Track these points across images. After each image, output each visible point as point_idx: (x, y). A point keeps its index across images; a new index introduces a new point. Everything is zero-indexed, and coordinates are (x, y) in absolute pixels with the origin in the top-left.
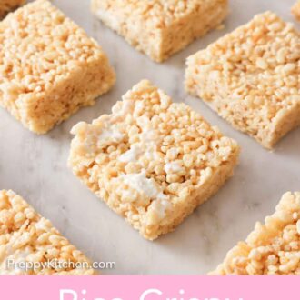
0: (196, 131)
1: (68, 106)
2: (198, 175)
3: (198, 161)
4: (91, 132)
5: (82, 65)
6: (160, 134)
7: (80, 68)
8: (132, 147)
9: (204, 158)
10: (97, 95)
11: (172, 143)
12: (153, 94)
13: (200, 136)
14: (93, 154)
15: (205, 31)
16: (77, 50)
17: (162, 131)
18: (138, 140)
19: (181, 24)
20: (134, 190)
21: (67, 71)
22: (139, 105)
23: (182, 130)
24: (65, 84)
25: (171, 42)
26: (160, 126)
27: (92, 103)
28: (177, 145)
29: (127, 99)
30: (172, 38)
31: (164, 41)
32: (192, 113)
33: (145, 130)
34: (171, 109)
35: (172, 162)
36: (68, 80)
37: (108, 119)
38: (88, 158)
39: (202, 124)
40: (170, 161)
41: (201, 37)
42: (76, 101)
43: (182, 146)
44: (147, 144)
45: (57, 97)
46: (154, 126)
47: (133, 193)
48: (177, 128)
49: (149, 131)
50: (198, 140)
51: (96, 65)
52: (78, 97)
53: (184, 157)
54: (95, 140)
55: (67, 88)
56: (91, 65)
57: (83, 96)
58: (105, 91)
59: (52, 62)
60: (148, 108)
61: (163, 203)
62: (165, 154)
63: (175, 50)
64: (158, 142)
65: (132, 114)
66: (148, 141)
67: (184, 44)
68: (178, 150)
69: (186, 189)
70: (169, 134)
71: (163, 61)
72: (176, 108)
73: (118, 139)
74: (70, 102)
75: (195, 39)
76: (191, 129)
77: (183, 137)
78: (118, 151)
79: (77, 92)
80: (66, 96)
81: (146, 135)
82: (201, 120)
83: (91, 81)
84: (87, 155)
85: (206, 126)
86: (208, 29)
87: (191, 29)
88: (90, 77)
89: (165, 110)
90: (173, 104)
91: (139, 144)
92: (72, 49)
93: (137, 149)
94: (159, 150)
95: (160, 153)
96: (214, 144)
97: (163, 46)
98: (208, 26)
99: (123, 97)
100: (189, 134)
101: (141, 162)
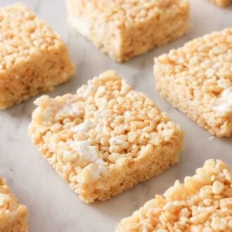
0: (146, 115)
1: (28, 88)
2: (139, 150)
3: (142, 138)
4: (53, 105)
5: (42, 52)
6: (113, 113)
7: (41, 54)
8: (86, 121)
9: (147, 136)
10: (56, 84)
11: (122, 122)
12: (116, 82)
13: (149, 119)
14: (49, 123)
15: (166, 41)
16: (41, 40)
17: (115, 111)
18: (92, 116)
19: (141, 28)
20: (76, 152)
21: (28, 55)
22: (101, 89)
23: (134, 112)
24: (25, 66)
25: (131, 45)
26: (115, 107)
27: (52, 89)
28: (126, 123)
29: (92, 83)
30: (132, 40)
31: (124, 42)
32: (146, 100)
33: (100, 109)
34: (129, 95)
35: (118, 136)
36: (28, 63)
37: (70, 98)
38: (44, 126)
39: (153, 109)
40: (116, 135)
41: (162, 46)
42: (36, 85)
43: (129, 125)
44: (100, 120)
45: (17, 77)
46: (109, 107)
47: (73, 154)
48: (130, 110)
49: (104, 110)
50: (146, 121)
51: (56, 54)
52: (38, 81)
53: (129, 134)
54: (55, 112)
55: (27, 70)
56: (51, 54)
57: (43, 81)
58: (65, 80)
59: (17, 47)
60: (108, 92)
61: (100, 167)
62: (113, 129)
63: (136, 53)
64: (109, 119)
65: (93, 96)
66: (101, 118)
67: (145, 49)
68: (125, 127)
69: (124, 159)
70: (122, 114)
71: (123, 62)
72: (133, 94)
73: (75, 114)
74: (30, 85)
75: (156, 46)
76: (142, 112)
77: (132, 118)
78: (72, 123)
79: (37, 76)
80: (26, 77)
81: (100, 112)
82: (153, 106)
83: (51, 68)
84: (44, 123)
85: (156, 112)
86: (169, 39)
87: (152, 35)
88: (51, 64)
89: (124, 96)
90: (132, 92)
91: (93, 120)
92: (36, 39)
93: (90, 123)
94: (109, 125)
95: (108, 128)
96: (160, 126)
97: (123, 47)
98: (168, 36)
99: (89, 82)
100: (139, 116)
101: (90, 133)
